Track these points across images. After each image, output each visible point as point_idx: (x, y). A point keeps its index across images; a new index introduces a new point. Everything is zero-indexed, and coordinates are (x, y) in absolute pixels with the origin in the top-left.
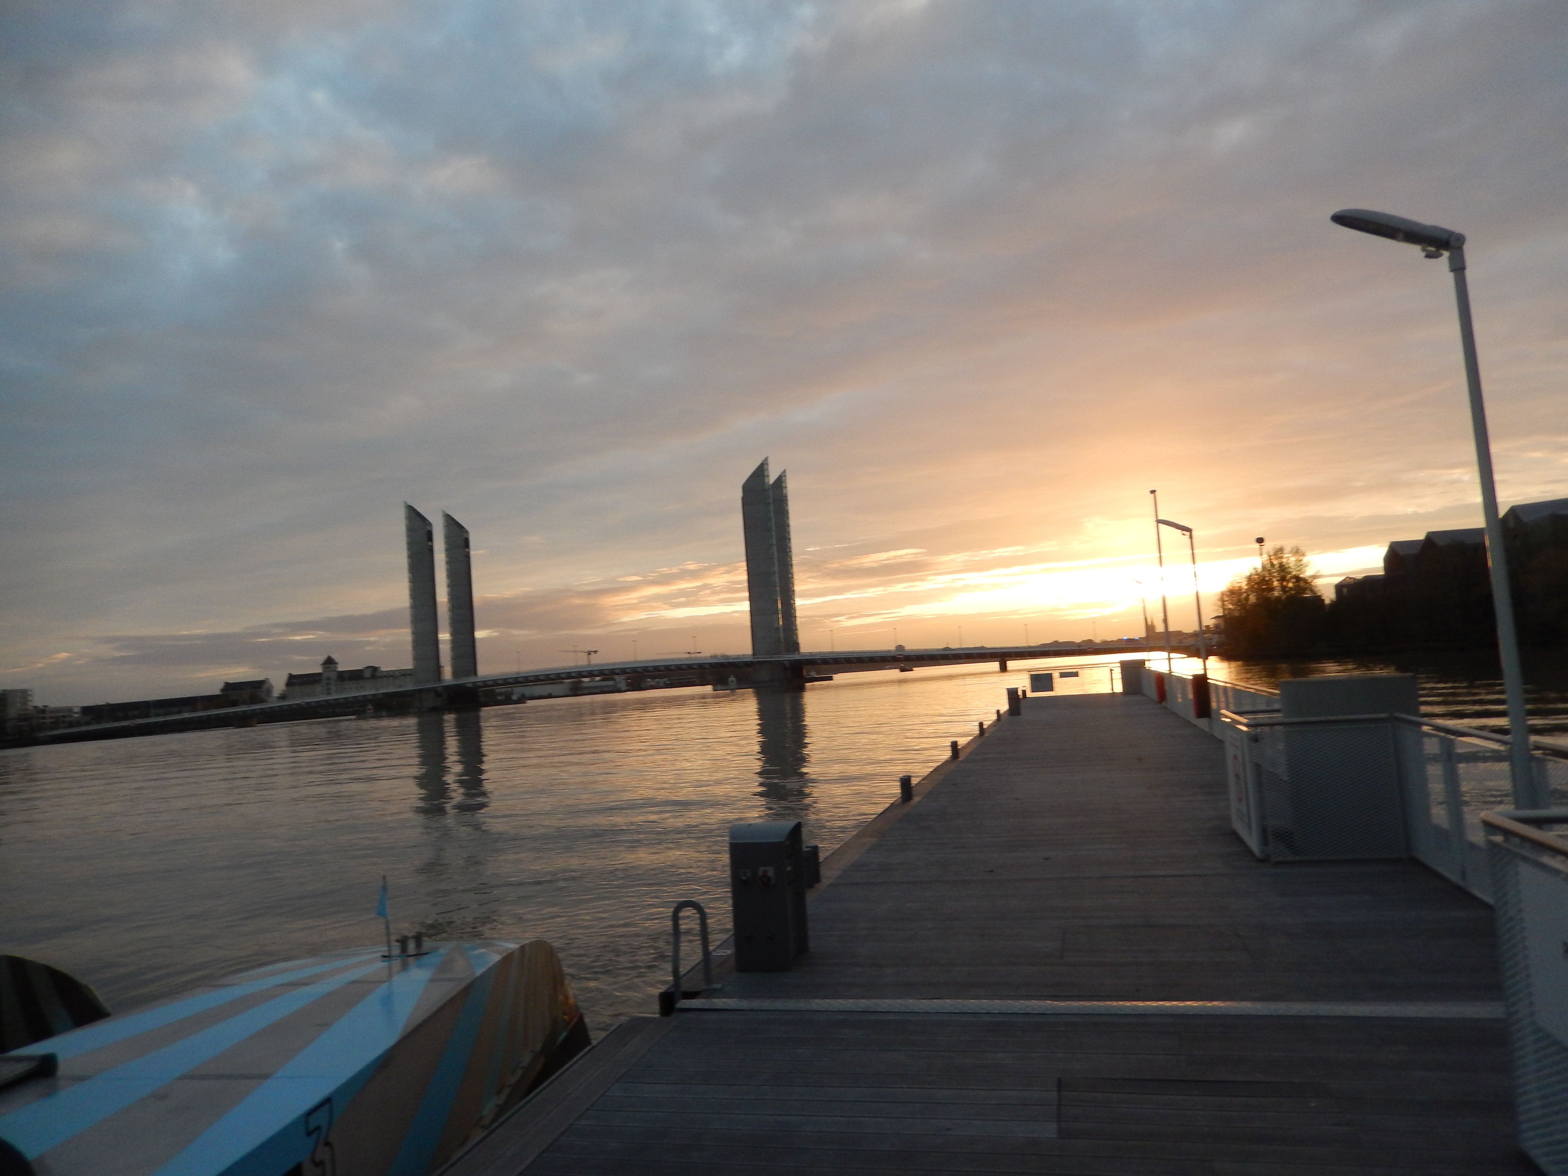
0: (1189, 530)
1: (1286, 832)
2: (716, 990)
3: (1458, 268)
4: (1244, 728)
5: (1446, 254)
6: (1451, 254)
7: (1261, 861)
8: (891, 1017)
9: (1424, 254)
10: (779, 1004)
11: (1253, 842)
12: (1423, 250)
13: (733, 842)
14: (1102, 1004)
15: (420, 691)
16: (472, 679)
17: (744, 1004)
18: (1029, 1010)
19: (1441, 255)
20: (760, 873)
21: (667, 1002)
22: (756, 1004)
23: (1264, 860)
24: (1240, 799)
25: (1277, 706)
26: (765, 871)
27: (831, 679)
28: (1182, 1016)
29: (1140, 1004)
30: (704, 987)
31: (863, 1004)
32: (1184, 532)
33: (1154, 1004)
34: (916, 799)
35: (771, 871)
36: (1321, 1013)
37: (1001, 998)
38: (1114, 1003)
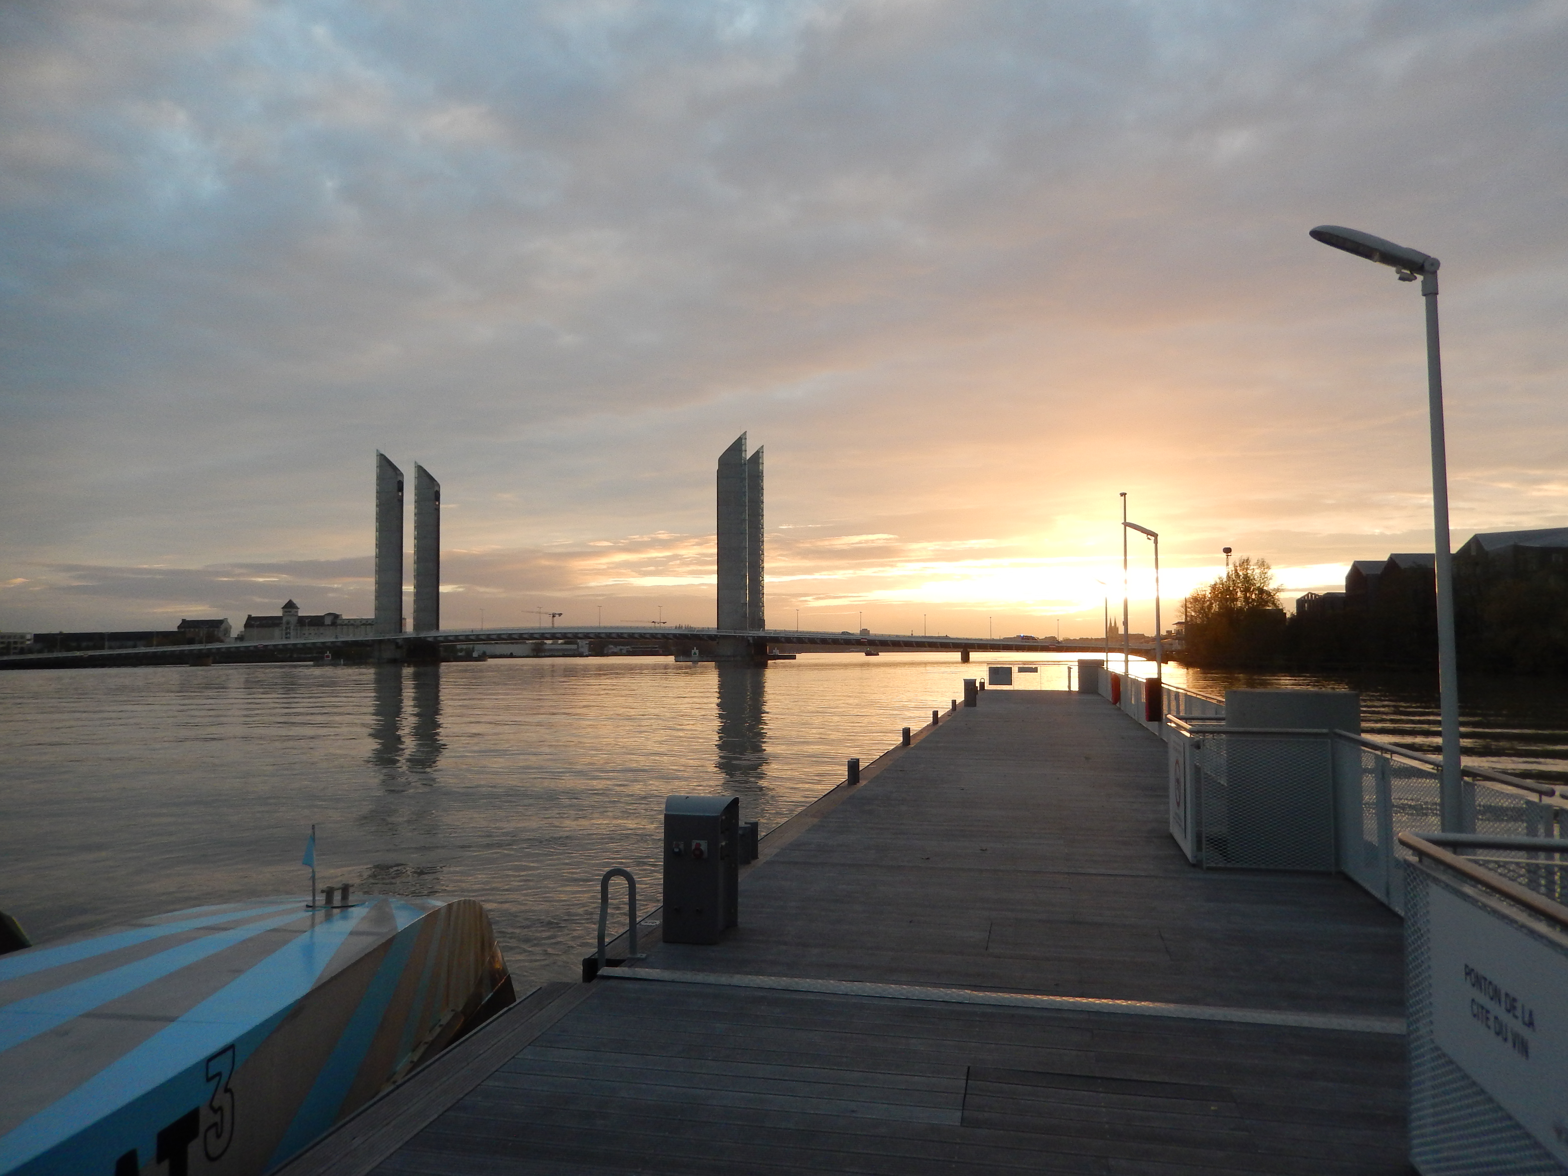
0: (1155, 535)
1: (1220, 839)
2: (639, 959)
3: (1431, 293)
4: (1188, 735)
5: (1420, 278)
6: (1424, 279)
7: (1194, 866)
8: (811, 997)
9: (1398, 276)
10: (700, 977)
11: (1187, 847)
12: (1397, 272)
13: (669, 813)
14: (1019, 996)
15: (380, 641)
16: (433, 633)
17: (666, 975)
18: (947, 999)
19: (1416, 278)
20: (693, 847)
21: (591, 967)
22: (676, 975)
23: (1197, 865)
24: (1178, 804)
25: (1223, 714)
26: (698, 845)
27: (794, 658)
28: (1098, 1013)
29: (1058, 999)
30: (629, 956)
31: (784, 982)
32: (1149, 536)
33: (1071, 1000)
34: (863, 783)
35: (704, 845)
36: (1235, 1019)
37: (921, 984)
38: (1032, 997)
